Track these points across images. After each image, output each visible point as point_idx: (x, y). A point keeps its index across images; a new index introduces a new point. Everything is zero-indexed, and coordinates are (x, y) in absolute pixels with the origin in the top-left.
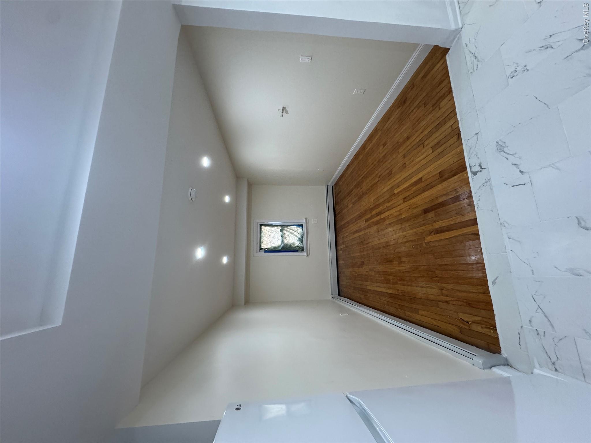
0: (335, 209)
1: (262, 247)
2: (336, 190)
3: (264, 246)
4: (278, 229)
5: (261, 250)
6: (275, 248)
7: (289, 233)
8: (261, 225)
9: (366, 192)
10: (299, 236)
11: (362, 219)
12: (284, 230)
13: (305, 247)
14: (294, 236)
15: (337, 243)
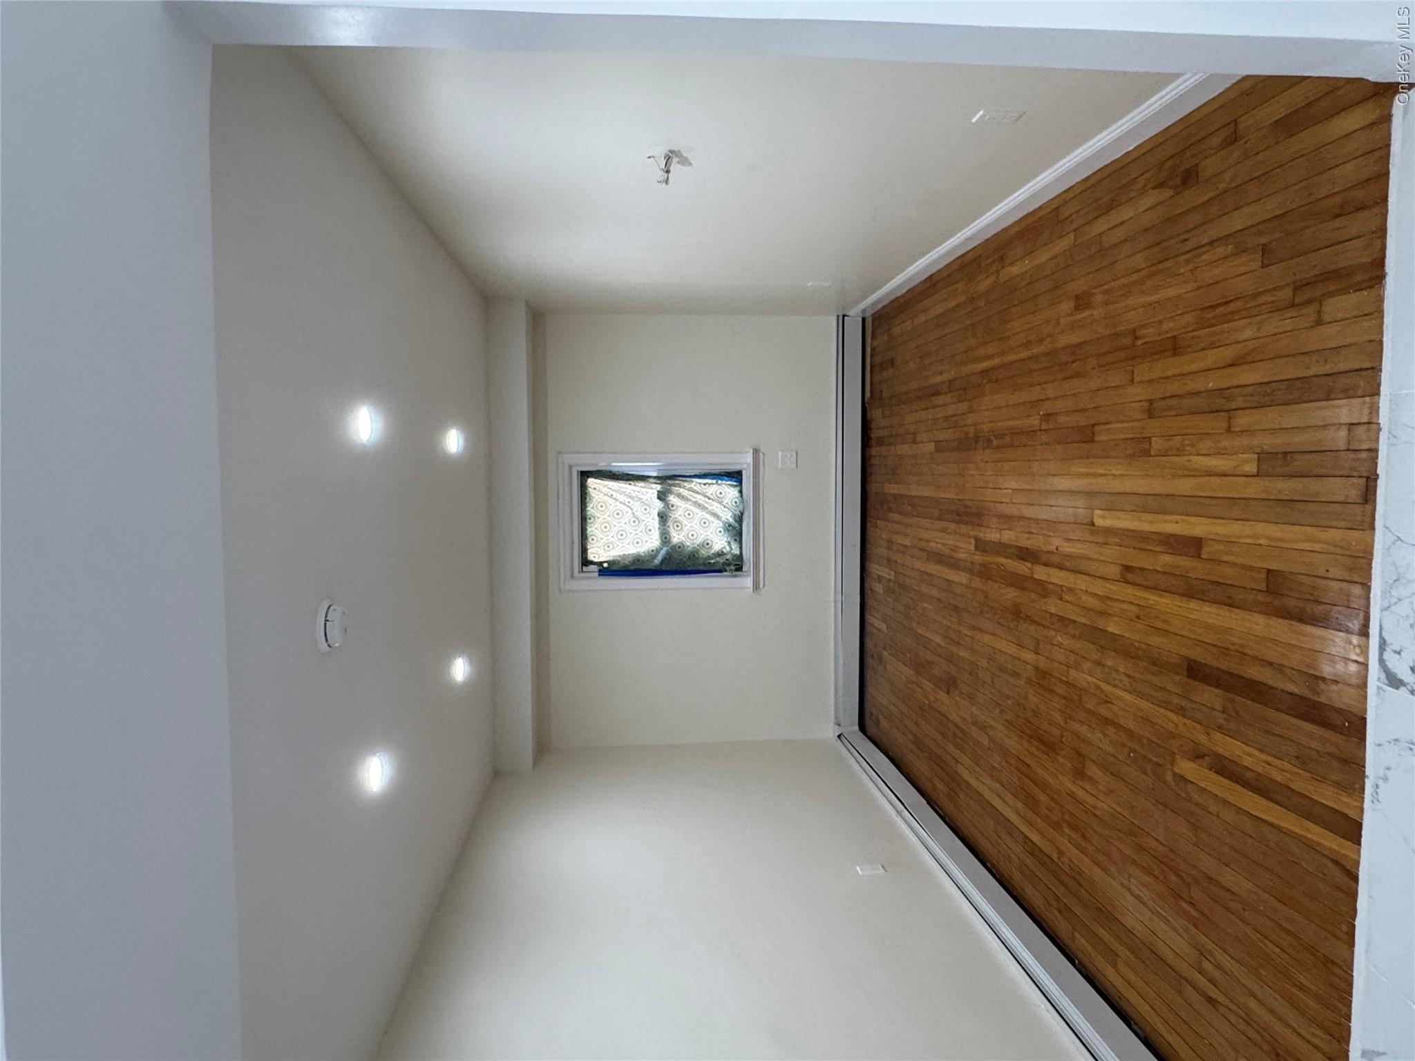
0: (869, 417)
1: (591, 557)
2: (876, 343)
3: (599, 552)
4: (649, 492)
5: (586, 566)
6: (637, 559)
7: (689, 506)
8: (585, 475)
9: (989, 441)
10: (728, 516)
11: (964, 529)
12: (670, 492)
13: (748, 554)
14: (707, 516)
15: (868, 546)
